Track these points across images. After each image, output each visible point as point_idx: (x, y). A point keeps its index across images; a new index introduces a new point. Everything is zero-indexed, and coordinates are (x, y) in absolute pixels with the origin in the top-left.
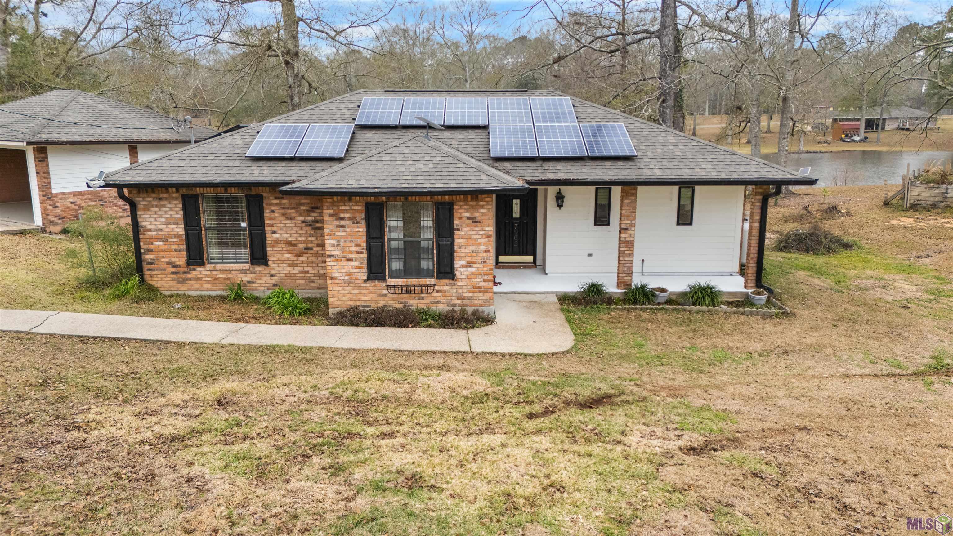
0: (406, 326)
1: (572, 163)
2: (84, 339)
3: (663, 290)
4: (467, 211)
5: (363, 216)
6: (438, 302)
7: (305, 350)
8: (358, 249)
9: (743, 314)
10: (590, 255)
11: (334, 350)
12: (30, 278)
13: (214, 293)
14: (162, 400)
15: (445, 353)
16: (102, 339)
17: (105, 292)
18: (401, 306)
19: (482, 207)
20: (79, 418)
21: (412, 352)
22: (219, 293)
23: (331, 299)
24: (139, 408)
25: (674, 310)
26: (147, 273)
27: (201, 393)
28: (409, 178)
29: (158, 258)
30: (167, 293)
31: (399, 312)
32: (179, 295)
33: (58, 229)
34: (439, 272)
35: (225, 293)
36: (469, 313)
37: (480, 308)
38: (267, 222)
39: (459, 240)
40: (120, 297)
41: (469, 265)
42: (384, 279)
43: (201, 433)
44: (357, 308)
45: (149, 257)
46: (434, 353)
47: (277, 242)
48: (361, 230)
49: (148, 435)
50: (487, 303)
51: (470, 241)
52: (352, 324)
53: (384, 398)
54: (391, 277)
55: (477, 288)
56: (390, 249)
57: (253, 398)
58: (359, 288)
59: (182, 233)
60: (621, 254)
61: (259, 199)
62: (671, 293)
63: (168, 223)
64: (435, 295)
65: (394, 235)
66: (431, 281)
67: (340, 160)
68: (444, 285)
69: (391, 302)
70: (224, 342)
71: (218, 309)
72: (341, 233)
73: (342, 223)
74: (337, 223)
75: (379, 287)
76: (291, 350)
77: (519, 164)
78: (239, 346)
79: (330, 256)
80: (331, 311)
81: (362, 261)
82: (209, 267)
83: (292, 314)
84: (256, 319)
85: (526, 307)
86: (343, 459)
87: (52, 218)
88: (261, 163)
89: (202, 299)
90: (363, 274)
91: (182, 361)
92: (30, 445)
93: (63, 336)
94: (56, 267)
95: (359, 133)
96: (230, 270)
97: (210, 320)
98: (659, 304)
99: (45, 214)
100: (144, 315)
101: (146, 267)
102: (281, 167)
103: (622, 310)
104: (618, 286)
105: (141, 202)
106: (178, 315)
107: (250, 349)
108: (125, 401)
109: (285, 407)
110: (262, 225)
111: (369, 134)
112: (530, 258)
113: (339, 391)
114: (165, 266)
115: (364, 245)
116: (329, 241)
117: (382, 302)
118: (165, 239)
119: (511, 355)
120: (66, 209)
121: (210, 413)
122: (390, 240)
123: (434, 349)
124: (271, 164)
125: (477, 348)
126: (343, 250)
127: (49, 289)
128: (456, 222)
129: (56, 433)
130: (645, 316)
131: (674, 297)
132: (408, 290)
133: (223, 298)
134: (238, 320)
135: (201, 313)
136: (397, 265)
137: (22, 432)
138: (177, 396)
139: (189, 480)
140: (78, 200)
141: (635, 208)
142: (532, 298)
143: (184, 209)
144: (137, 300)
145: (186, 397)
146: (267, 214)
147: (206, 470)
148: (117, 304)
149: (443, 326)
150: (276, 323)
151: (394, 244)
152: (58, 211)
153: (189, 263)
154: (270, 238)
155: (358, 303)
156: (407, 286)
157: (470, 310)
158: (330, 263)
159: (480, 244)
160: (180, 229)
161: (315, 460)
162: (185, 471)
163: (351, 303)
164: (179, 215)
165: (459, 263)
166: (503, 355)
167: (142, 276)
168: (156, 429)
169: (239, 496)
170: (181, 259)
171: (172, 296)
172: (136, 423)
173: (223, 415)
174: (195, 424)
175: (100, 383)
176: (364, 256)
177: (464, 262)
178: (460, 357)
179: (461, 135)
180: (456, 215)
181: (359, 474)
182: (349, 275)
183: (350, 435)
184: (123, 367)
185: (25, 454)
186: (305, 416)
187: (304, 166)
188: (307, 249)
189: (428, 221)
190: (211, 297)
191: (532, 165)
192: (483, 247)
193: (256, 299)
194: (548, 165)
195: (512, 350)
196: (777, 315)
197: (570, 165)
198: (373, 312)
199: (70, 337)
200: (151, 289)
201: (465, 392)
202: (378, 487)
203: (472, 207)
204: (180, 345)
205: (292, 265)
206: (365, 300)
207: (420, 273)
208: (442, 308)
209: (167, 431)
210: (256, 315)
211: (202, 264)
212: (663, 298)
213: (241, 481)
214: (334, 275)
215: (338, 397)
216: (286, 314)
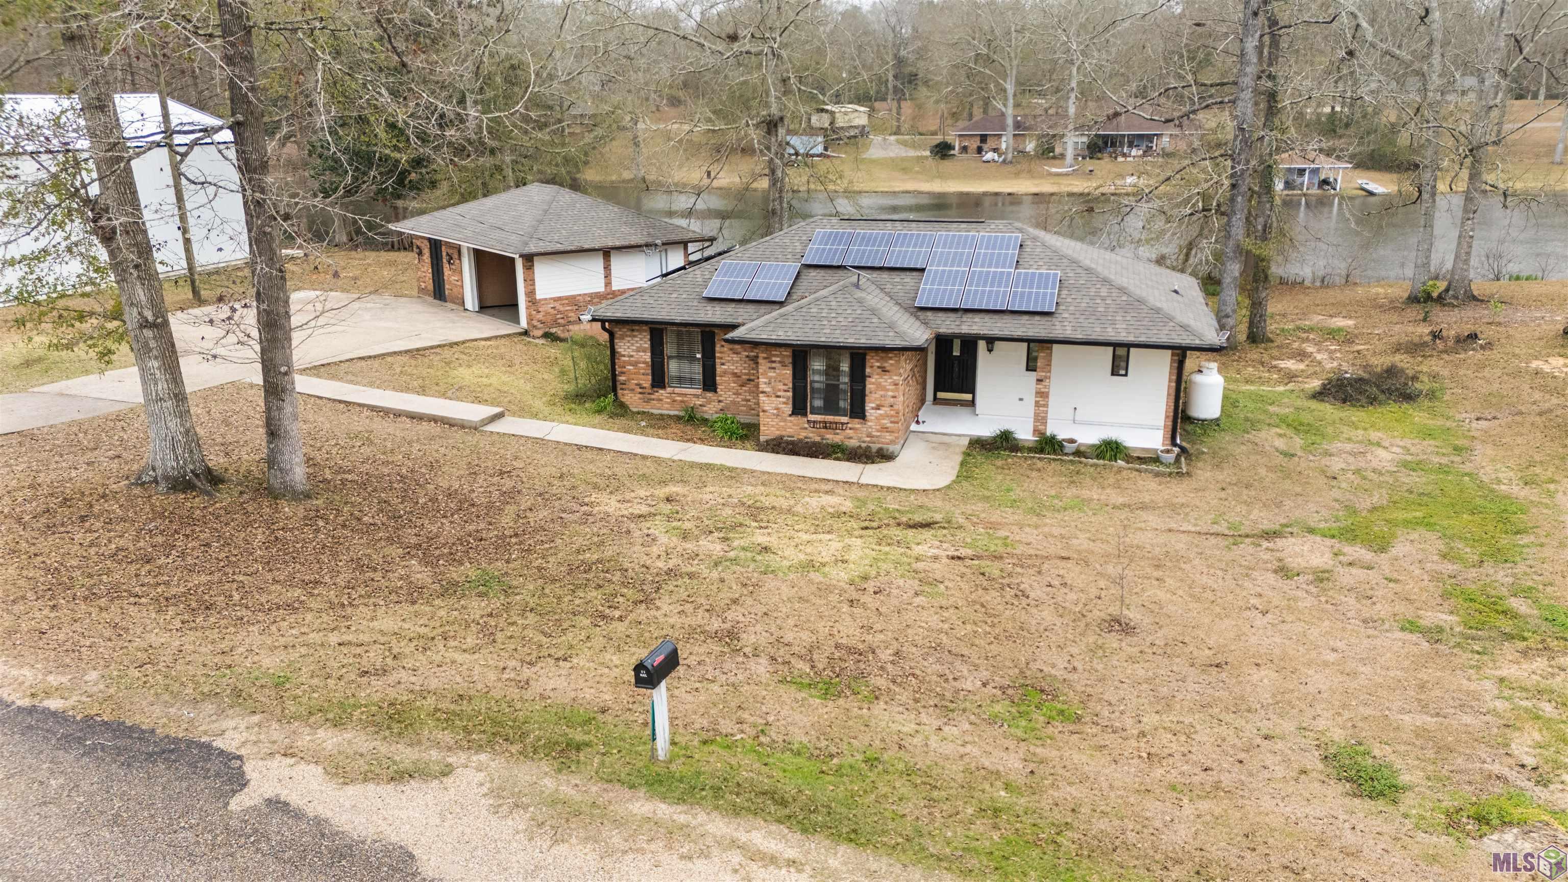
0: (817, 457)
1: (991, 315)
2: (579, 447)
3: (1072, 441)
4: (878, 361)
5: (790, 360)
6: (851, 438)
7: (731, 469)
8: (785, 388)
9: (1137, 470)
10: (1021, 399)
11: (753, 472)
12: (528, 388)
13: (672, 413)
14: (633, 495)
15: (837, 482)
16: (592, 448)
17: (587, 405)
18: (818, 439)
19: (891, 358)
20: (586, 500)
21: (812, 479)
22: (676, 413)
23: (762, 428)
24: (619, 498)
25: (1071, 461)
26: (620, 392)
27: (657, 492)
28: (828, 331)
29: (629, 380)
30: (635, 410)
31: (815, 444)
32: (644, 413)
33: (539, 333)
34: (852, 412)
35: (682, 414)
36: (874, 450)
37: (885, 446)
38: (717, 355)
39: (870, 386)
40: (599, 412)
41: (878, 408)
42: (805, 415)
43: (655, 515)
44: (781, 437)
45: (622, 378)
46: (829, 481)
47: (725, 373)
48: (788, 372)
49: (626, 513)
50: (892, 442)
51: (879, 386)
52: (773, 451)
53: (773, 508)
54: (812, 413)
55: (885, 429)
56: (812, 389)
57: (689, 499)
58: (785, 421)
59: (649, 360)
60: (1037, 404)
61: (713, 335)
62: (1080, 445)
63: (638, 351)
64: (848, 431)
65: (817, 378)
66: (844, 419)
67: (781, 304)
68: (856, 423)
69: (811, 435)
70: (675, 458)
71: (675, 429)
72: (771, 374)
73: (774, 365)
74: (769, 365)
75: (800, 420)
76: (722, 468)
77: (940, 314)
78: (685, 462)
79: (763, 392)
80: (762, 438)
81: (788, 398)
82: (669, 390)
83: (730, 438)
84: (702, 441)
85: (933, 448)
86: (731, 535)
87: (535, 323)
88: (715, 304)
89: (662, 417)
90: (788, 409)
91: (645, 470)
92: (564, 511)
93: (566, 444)
94: (546, 376)
95: (805, 271)
96: (686, 395)
97: (667, 439)
98: (1066, 454)
99: (530, 319)
100: (618, 430)
101: (619, 386)
102: (730, 308)
103: (1020, 458)
104: (1034, 435)
105: (618, 332)
106: (643, 433)
107: (692, 465)
108: (611, 493)
109: (708, 506)
110: (714, 357)
111: (813, 273)
112: (969, 397)
113: (745, 500)
114: (633, 387)
115: (791, 385)
116: (762, 380)
117: (803, 434)
118: (635, 364)
119: (889, 488)
120: (547, 313)
121: (662, 505)
122: (812, 382)
123: (830, 478)
124: (723, 305)
125: (863, 481)
126: (773, 388)
127: (544, 399)
128: (868, 370)
129: (576, 507)
130: (1040, 464)
131: (1082, 449)
132: (826, 426)
133: (679, 418)
134: (688, 440)
135: (660, 431)
136: (818, 403)
137: (557, 504)
138: (642, 493)
139: (648, 535)
140: (557, 305)
141: (1050, 361)
142: (946, 439)
143: (652, 340)
144: (612, 416)
145: (648, 494)
146: (718, 348)
147: (657, 532)
148: (598, 419)
149: (848, 460)
150: (717, 446)
151: (816, 385)
152: (540, 316)
153: (653, 386)
154: (719, 369)
155: (784, 433)
156: (825, 423)
157: (875, 447)
158: (762, 397)
159: (888, 390)
160: (647, 357)
161: (716, 534)
162: (646, 531)
163: (778, 433)
164: (647, 345)
165: (869, 406)
166: (882, 487)
167: (616, 395)
168: (630, 510)
169: (672, 545)
170: (647, 382)
171: (638, 413)
172: (619, 505)
173: (669, 507)
174: (652, 510)
175: (595, 480)
176: (790, 394)
177: (873, 405)
178: (846, 486)
179: (897, 278)
180: (868, 364)
181: (736, 543)
182: (777, 409)
183: (741, 525)
184: (607, 470)
185: (563, 515)
186: (719, 512)
187: (751, 308)
188: (749, 380)
189: (845, 367)
190: (670, 416)
191: (952, 316)
192: (890, 394)
193: (705, 421)
194: (968, 318)
195: (891, 484)
196: (1170, 474)
197: (987, 318)
198: (792, 443)
199: (571, 445)
200: (623, 406)
201: (831, 510)
202: (744, 549)
203: (882, 358)
204: (644, 457)
205: (738, 394)
206: (790, 431)
207: (837, 411)
208: (853, 443)
209: (637, 512)
210: (703, 437)
211: (664, 387)
212: (1070, 448)
213: (674, 539)
214: (766, 408)
215: (743, 504)
216: (726, 438)
